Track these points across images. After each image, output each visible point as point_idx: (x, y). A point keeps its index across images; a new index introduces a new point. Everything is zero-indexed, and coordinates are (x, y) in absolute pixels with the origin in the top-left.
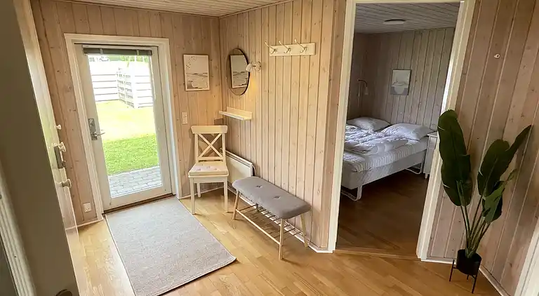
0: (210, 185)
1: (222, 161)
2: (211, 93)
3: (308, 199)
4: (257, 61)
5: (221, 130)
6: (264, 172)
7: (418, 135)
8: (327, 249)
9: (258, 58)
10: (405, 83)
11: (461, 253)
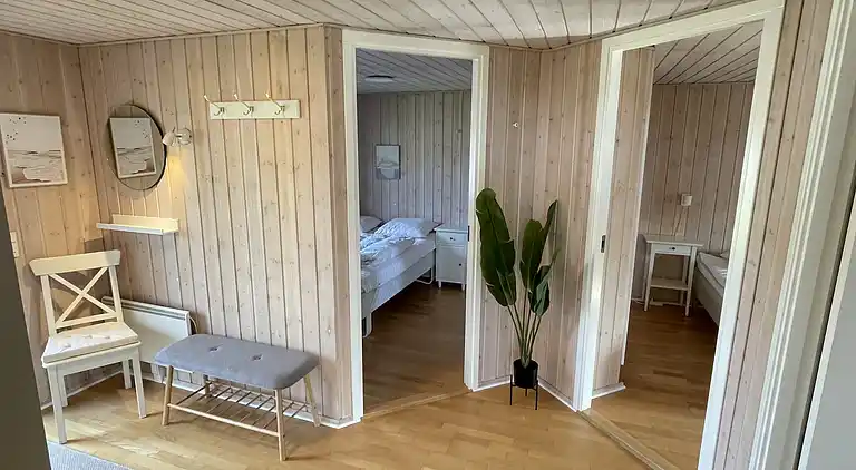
0: (86, 377)
1: (115, 320)
2: (73, 189)
3: (312, 347)
4: (182, 126)
5: (103, 261)
6: (216, 322)
7: (423, 233)
8: (351, 419)
9: (185, 121)
10: (395, 164)
11: (517, 364)
